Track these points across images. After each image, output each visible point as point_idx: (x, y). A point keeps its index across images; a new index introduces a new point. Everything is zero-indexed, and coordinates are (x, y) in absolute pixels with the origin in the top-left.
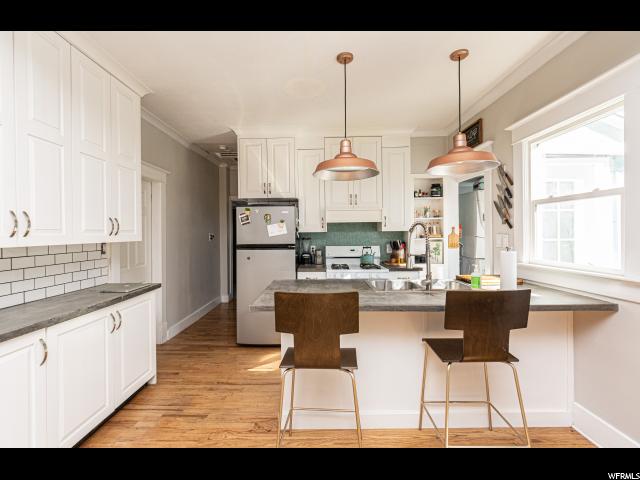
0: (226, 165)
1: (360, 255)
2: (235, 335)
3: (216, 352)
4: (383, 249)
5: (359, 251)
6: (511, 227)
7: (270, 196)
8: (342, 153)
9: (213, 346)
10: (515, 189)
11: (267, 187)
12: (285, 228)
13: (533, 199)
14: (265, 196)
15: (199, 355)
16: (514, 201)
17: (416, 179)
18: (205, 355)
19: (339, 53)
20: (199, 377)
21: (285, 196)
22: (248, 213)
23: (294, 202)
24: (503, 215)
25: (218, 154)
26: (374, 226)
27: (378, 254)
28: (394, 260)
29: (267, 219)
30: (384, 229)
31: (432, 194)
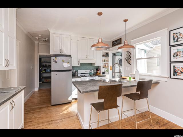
0: (37, 42)
1: (89, 72)
2: (50, 100)
3: (44, 109)
4: (94, 71)
5: (88, 71)
6: (130, 65)
7: (62, 54)
8: (99, 42)
9: (41, 107)
10: (132, 56)
11: (61, 51)
12: (69, 64)
13: (136, 58)
14: (60, 54)
15: (37, 112)
16: (132, 59)
17: (103, 52)
18: (40, 111)
19: (99, 12)
20: (42, 120)
21: (67, 54)
22: (56, 59)
23: (69, 56)
24: (128, 62)
25: (37, 38)
26: (91, 64)
27: (93, 72)
28: (97, 74)
29: (63, 61)
30: (96, 65)
31: (106, 56)
